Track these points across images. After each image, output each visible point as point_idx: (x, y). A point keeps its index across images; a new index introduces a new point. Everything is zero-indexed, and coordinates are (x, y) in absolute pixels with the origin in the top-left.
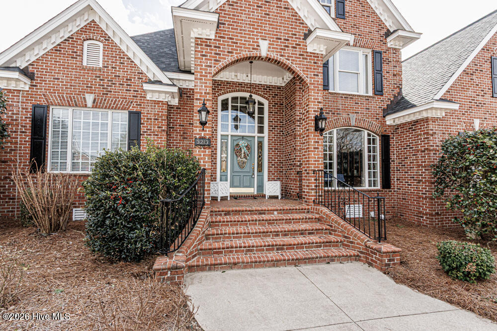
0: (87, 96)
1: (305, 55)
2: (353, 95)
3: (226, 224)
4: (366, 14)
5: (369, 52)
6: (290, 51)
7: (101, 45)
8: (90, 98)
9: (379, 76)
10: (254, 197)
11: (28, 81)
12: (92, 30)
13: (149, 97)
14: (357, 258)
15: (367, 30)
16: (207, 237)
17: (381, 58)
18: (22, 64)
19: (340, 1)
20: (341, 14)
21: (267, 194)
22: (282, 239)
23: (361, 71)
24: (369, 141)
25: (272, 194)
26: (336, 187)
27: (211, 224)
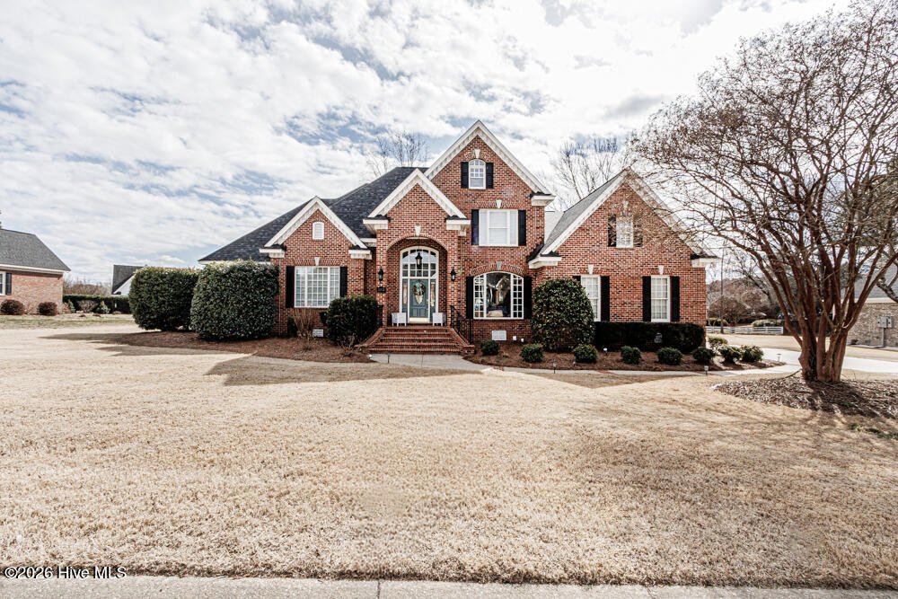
0: (315, 258)
1: (445, 232)
2: (500, 247)
4: (512, 181)
5: (516, 213)
6: (435, 230)
7: (323, 224)
8: (317, 260)
9: (522, 229)
10: (426, 325)
11: (284, 252)
12: (318, 216)
13: (352, 257)
14: (459, 353)
15: (513, 194)
16: (382, 341)
17: (525, 215)
18: (280, 243)
19: (490, 175)
20: (490, 185)
21: (434, 322)
22: (422, 343)
23: (508, 227)
24: (515, 282)
25: (437, 322)
26: (485, 317)
27: (385, 335)
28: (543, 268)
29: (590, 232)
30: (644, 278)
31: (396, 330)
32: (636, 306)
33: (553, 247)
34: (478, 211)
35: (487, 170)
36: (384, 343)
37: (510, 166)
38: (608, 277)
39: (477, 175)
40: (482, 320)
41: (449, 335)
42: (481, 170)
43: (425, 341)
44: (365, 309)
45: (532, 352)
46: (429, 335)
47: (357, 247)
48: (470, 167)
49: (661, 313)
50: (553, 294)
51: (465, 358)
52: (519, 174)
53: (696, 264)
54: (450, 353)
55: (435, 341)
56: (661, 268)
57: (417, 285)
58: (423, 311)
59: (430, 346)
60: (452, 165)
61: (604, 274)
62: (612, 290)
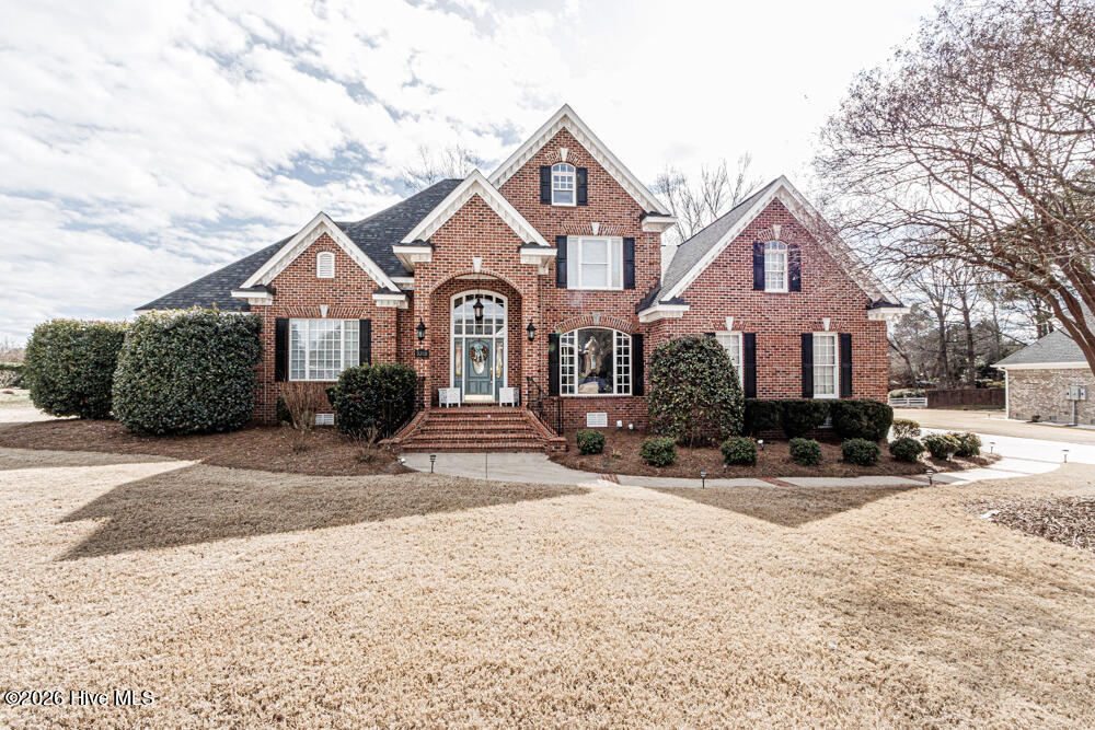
0: (322, 307)
1: (518, 267)
2: (597, 291)
3: (440, 423)
4: (614, 196)
5: (620, 239)
6: (504, 264)
7: (333, 255)
8: (324, 309)
9: (630, 266)
11: (272, 297)
12: (324, 242)
13: (378, 305)
14: (541, 450)
15: (616, 215)
16: (423, 432)
17: (633, 246)
18: (266, 282)
19: (582, 188)
20: (583, 200)
21: (501, 402)
22: (485, 435)
23: (609, 262)
24: (619, 342)
25: (506, 401)
26: (576, 394)
27: (428, 423)
28: (660, 322)
29: (729, 270)
30: (803, 335)
31: (445, 415)
32: (792, 376)
33: (676, 291)
34: (565, 237)
35: (578, 179)
36: (426, 436)
37: (612, 172)
38: (754, 335)
39: (563, 186)
40: (572, 398)
41: (525, 422)
42: (570, 179)
43: (489, 431)
44: (396, 383)
45: (660, 451)
46: (496, 422)
47: (386, 291)
48: (554, 174)
49: (827, 389)
50: (683, 360)
51: (553, 459)
52: (624, 185)
53: (873, 316)
54: (528, 450)
55: (505, 431)
56: (827, 322)
57: (476, 346)
58: (484, 385)
59: (497, 440)
60: (528, 170)
61: (749, 330)
62: (759, 353)
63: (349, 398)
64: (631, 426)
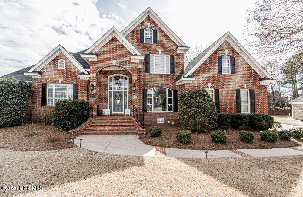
0: (59, 79)
1: (130, 64)
2: (161, 74)
3: (98, 123)
4: (167, 40)
5: (169, 56)
6: (125, 63)
7: (64, 61)
8: (60, 80)
9: (173, 65)
10: (122, 115)
11: (40, 76)
12: (61, 56)
13: (80, 79)
15: (167, 47)
16: (91, 126)
17: (174, 58)
18: (38, 70)
19: (155, 36)
20: (155, 42)
21: (126, 114)
22: (115, 128)
23: (165, 64)
24: (169, 92)
25: (128, 114)
26: (153, 111)
27: (94, 123)
28: (184, 85)
29: (209, 66)
30: (237, 90)
31: (104, 119)
32: (233, 105)
33: (189, 73)
34: (149, 55)
35: (154, 34)
36: (91, 128)
37: (166, 32)
38: (218, 90)
39: (148, 36)
40: (151, 113)
41: (132, 122)
42: (151, 34)
43: (117, 126)
45: (185, 137)
46: (120, 122)
47: (83, 73)
48: (145, 32)
49: (245, 110)
50: (193, 98)
51: (140, 138)
52: (170, 36)
53: (262, 83)
54: (131, 134)
55: (123, 126)
56: (245, 85)
57: (117, 94)
58: (120, 108)
59: (120, 130)
60: (135, 31)
61: (216, 88)
62: (221, 96)
63: (57, 113)
64: (173, 123)
